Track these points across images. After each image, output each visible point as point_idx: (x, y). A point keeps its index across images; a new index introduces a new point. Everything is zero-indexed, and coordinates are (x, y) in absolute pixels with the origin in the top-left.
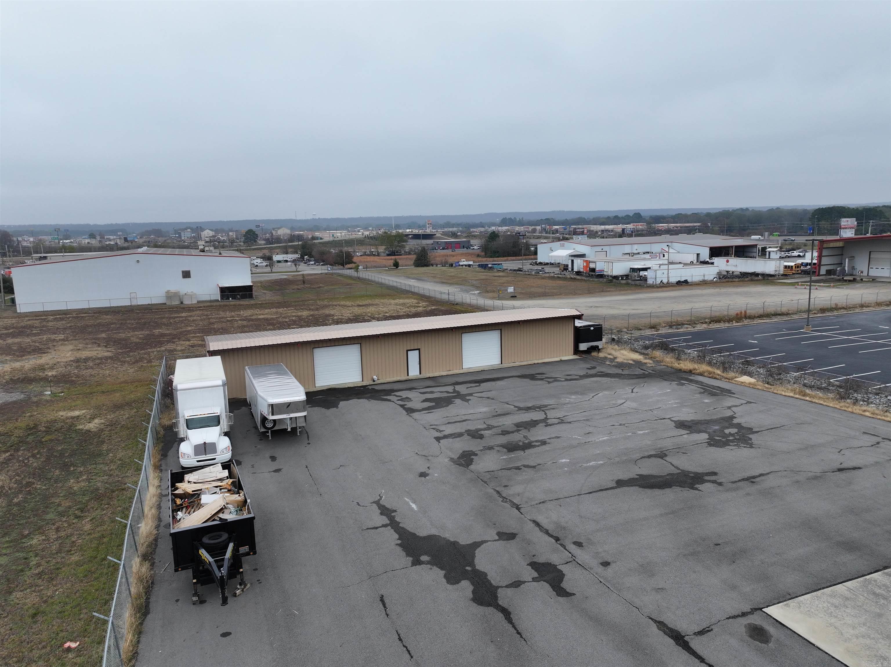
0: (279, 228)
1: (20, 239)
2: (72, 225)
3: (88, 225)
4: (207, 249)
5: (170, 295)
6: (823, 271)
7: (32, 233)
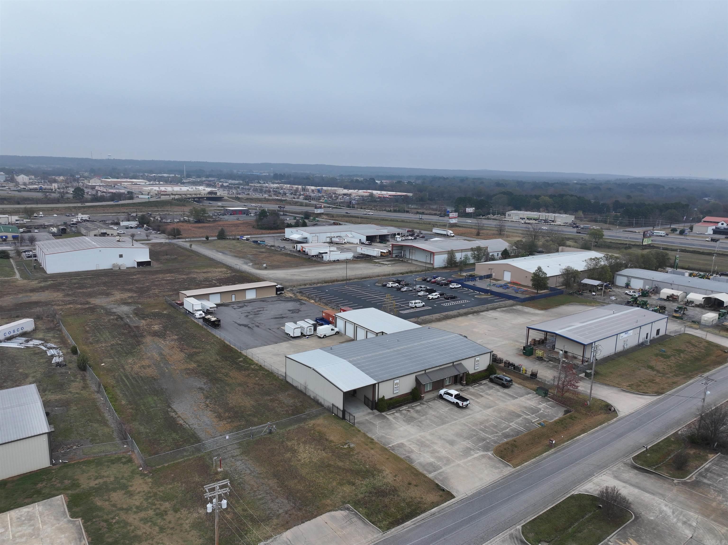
5: (114, 265)
6: (394, 255)
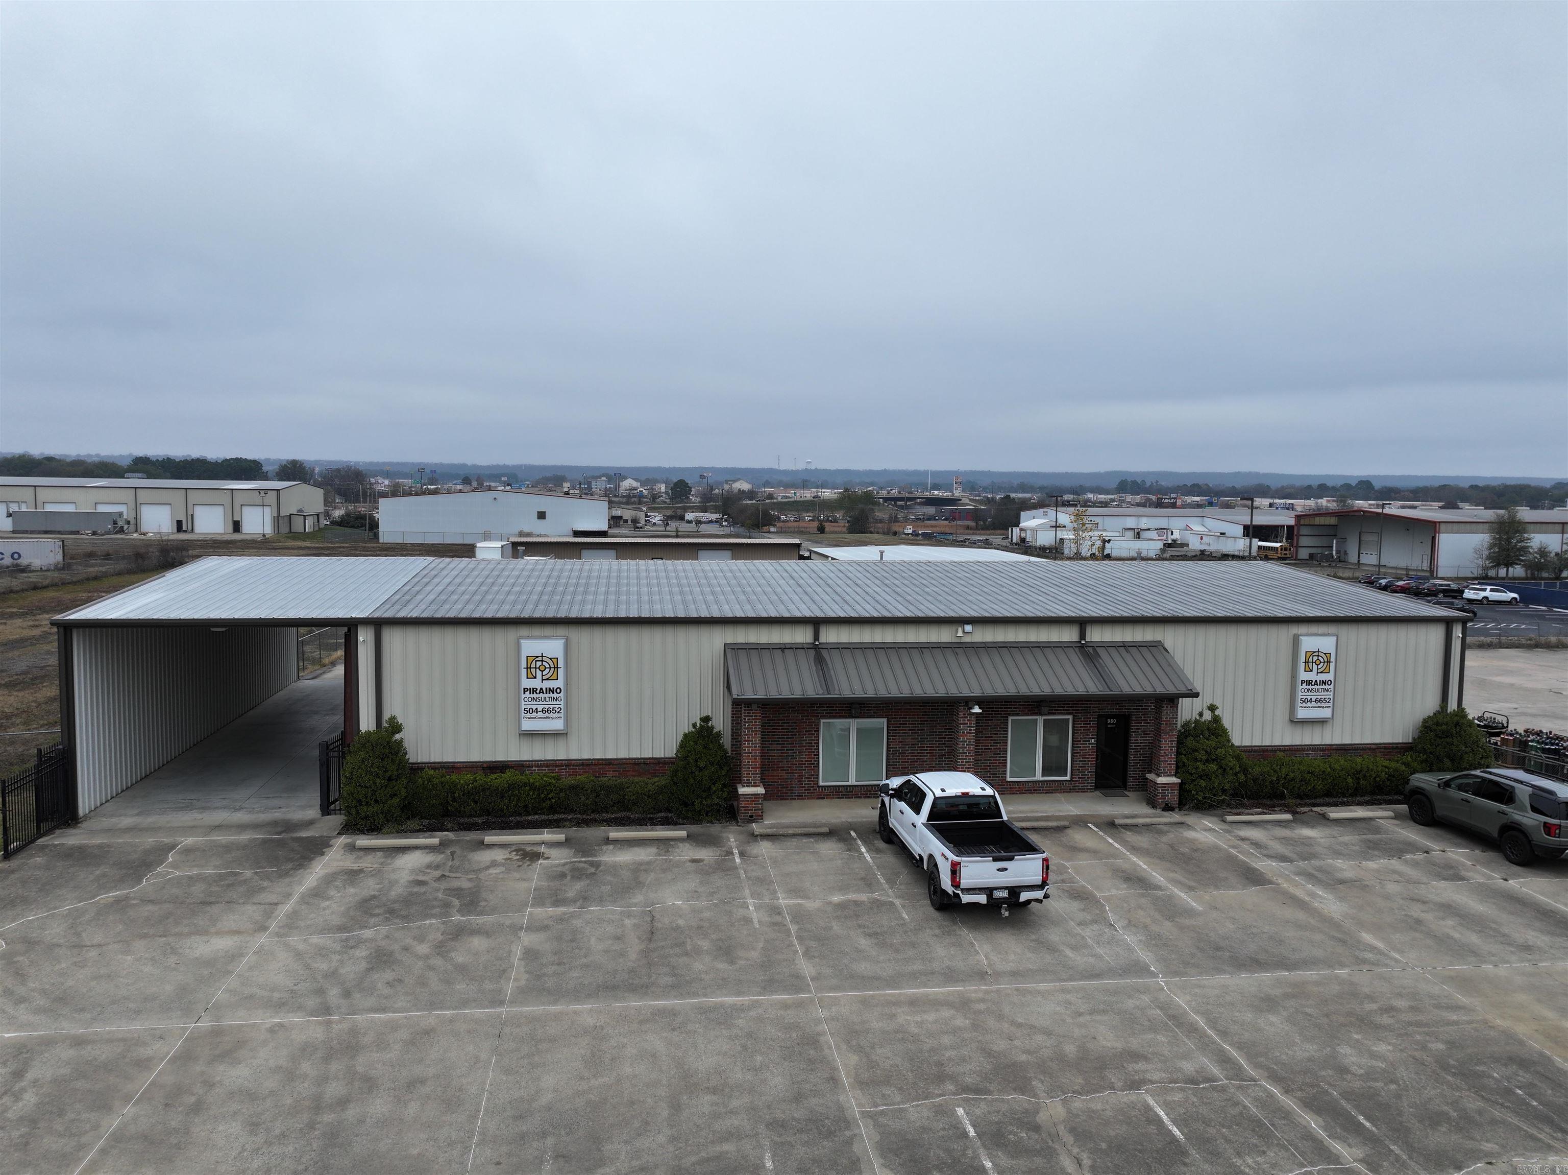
0: (735, 481)
1: (373, 480)
2: (442, 465)
3: (464, 465)
4: (572, 491)
6: (1303, 554)
7: (387, 475)
